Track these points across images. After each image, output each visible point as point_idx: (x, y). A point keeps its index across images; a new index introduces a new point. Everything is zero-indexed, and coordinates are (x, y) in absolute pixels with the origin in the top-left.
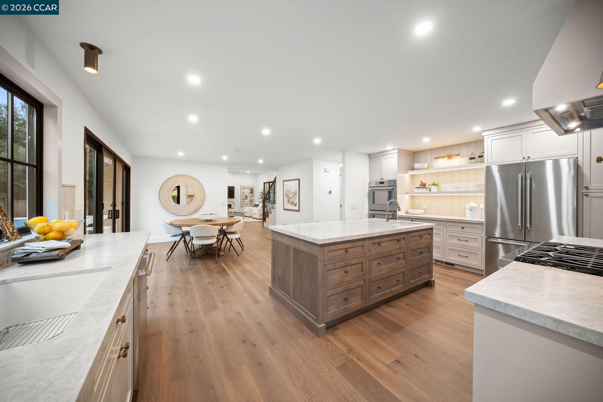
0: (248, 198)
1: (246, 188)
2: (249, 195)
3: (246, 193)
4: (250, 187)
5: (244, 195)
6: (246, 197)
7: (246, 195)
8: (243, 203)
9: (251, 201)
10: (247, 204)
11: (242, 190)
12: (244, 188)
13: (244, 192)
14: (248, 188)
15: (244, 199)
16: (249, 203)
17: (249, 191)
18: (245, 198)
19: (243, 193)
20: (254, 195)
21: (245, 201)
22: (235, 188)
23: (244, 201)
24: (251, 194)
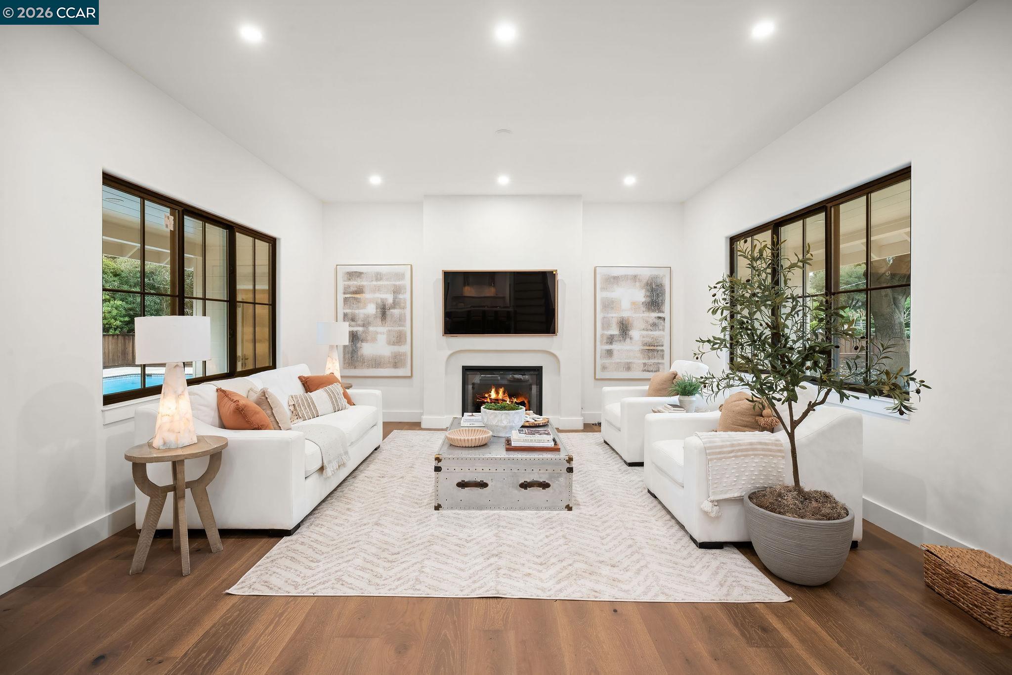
0: (636, 334)
1: (626, 278)
2: (640, 318)
3: (625, 304)
4: (646, 274)
5: (614, 316)
6: (624, 328)
7: (625, 315)
8: (607, 361)
9: (652, 349)
10: (628, 367)
11: (603, 289)
12: (613, 280)
13: (613, 302)
14: (635, 278)
15: (611, 340)
16: (639, 361)
17: (640, 296)
18: (615, 331)
19: (609, 305)
20: (666, 315)
21: (615, 347)
22: (559, 277)
23: (610, 353)
24: (654, 311)
